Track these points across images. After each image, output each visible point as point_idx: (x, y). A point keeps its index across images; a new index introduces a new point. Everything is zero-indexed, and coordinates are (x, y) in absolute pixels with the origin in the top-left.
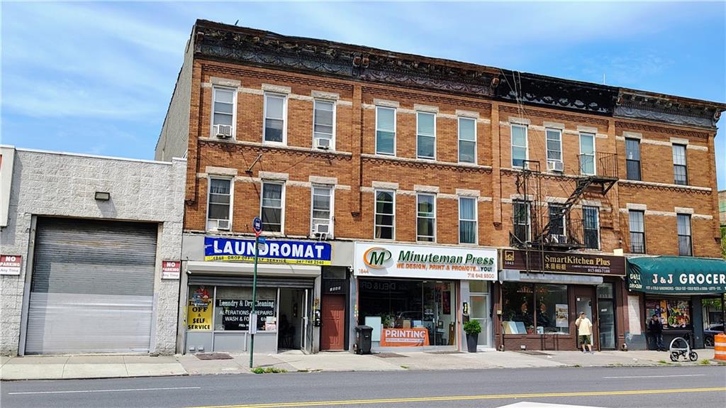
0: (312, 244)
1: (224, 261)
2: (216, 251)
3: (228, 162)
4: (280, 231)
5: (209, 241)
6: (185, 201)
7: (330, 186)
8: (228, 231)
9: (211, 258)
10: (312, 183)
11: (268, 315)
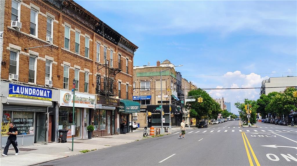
0: (46, 90)
1: (16, 97)
2: (14, 92)
3: (18, 43)
4: (34, 82)
5: (11, 86)
6: (2, 62)
7: (51, 61)
8: (16, 81)
9: (12, 95)
10: (46, 59)
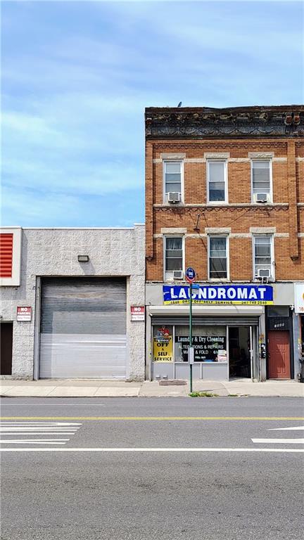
0: (255, 287)
1: (179, 305)
2: (173, 297)
3: (179, 223)
4: (226, 277)
5: (166, 289)
6: (146, 258)
7: (269, 235)
8: (182, 279)
9: (169, 302)
10: (253, 233)
11: (220, 349)
